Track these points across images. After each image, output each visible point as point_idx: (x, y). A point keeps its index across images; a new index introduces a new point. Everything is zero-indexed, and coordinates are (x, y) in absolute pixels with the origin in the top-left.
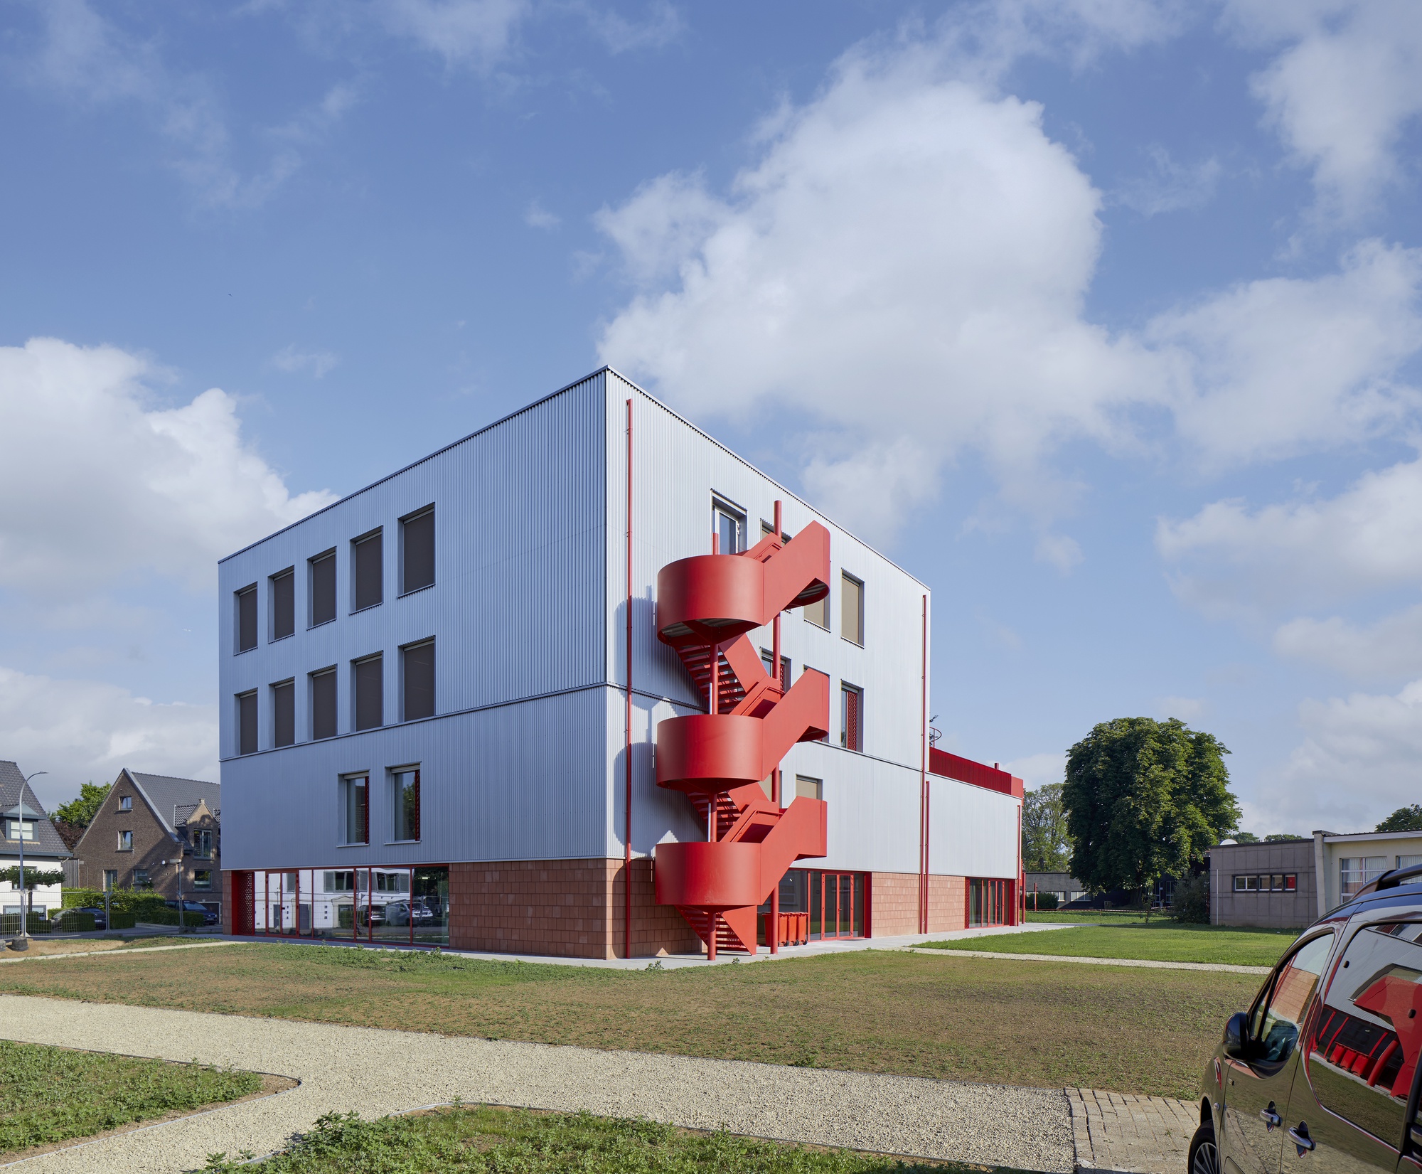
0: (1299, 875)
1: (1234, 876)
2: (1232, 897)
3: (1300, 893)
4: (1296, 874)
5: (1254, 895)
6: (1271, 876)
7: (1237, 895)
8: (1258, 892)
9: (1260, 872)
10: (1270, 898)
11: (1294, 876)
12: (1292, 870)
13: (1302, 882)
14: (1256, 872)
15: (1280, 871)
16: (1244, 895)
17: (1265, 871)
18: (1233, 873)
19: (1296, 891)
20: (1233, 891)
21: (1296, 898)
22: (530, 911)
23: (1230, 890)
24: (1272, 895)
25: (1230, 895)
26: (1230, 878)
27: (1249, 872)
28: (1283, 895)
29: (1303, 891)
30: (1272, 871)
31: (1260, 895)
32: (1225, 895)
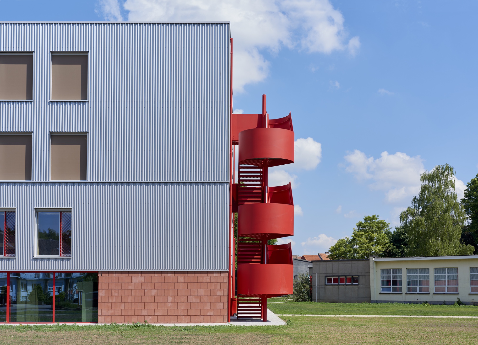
0: (360, 277)
1: (326, 277)
2: (325, 288)
3: (361, 286)
4: (359, 276)
5: (337, 287)
6: (346, 277)
7: (327, 287)
8: (339, 285)
9: (340, 275)
10: (345, 288)
11: (357, 277)
12: (357, 274)
13: (362, 280)
14: (338, 275)
15: (350, 274)
16: (331, 286)
17: (343, 275)
18: (325, 275)
19: (358, 285)
20: (325, 285)
21: (359, 288)
22: (170, 299)
23: (324, 284)
24: (346, 286)
25: (324, 286)
26: (324, 278)
27: (334, 275)
28: (352, 286)
29: (362, 285)
30: (346, 274)
31: (340, 286)
32: (321, 287)
